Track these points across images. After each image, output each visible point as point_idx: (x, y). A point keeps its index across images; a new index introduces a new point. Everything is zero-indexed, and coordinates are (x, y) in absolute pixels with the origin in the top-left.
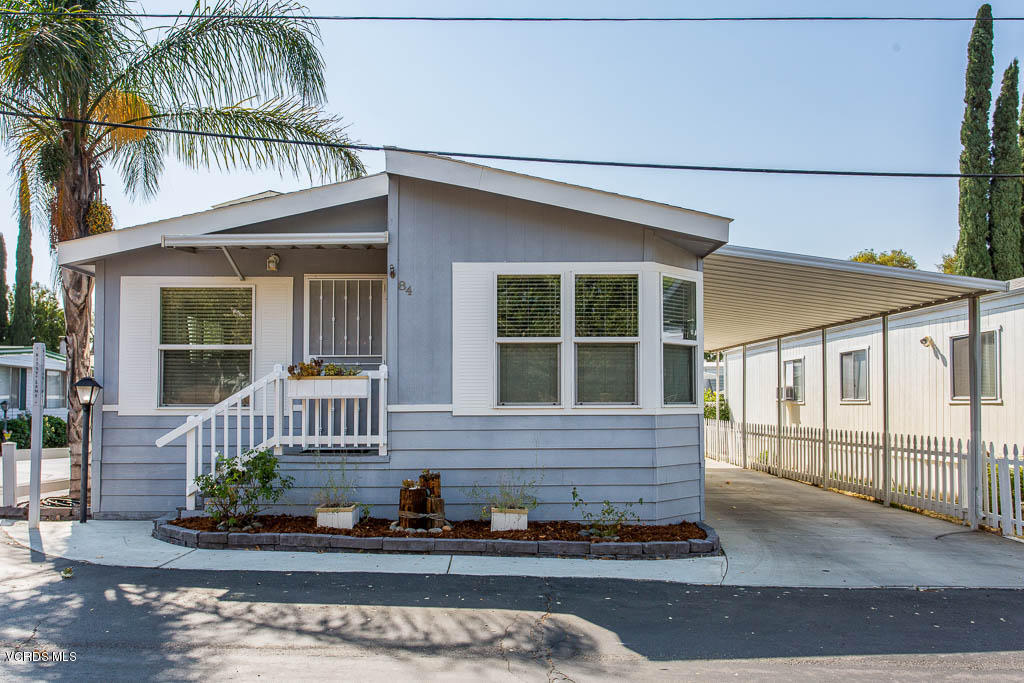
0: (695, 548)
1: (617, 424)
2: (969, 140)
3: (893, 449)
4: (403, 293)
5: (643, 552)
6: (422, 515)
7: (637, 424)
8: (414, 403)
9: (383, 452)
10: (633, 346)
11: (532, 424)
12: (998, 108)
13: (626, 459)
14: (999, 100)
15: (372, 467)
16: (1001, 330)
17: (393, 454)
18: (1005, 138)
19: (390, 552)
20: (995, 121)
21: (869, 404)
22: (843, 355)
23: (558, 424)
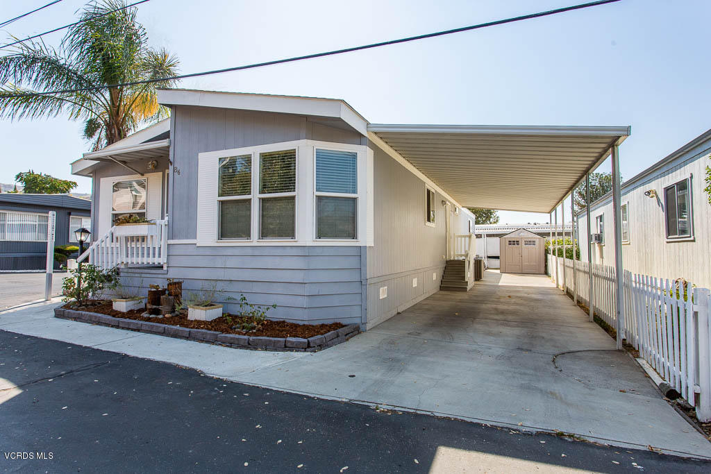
0: (288, 345)
1: (282, 252)
4: (176, 174)
5: (249, 344)
6: (154, 307)
7: (294, 252)
8: (180, 239)
9: (165, 268)
10: (293, 198)
11: (237, 252)
13: (287, 276)
15: (160, 276)
16: (692, 177)
17: (170, 269)
19: (123, 328)
21: (629, 244)
23: (249, 252)
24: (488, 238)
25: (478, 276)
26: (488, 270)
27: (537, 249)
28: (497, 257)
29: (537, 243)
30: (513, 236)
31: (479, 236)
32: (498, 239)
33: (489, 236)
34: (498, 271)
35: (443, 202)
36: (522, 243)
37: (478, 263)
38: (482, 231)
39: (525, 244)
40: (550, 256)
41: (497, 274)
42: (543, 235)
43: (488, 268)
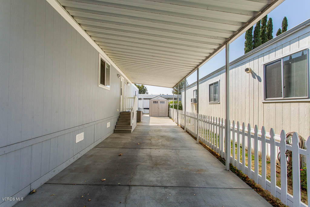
2: (247, 38)
3: (232, 130)
12: (255, 29)
14: (255, 28)
18: (257, 37)
20: (254, 33)
21: (220, 103)
22: (210, 85)
24: (144, 100)
25: (139, 120)
26: (144, 115)
27: (165, 105)
28: (148, 109)
29: (165, 102)
30: (156, 99)
31: (140, 99)
32: (149, 100)
33: (144, 99)
34: (148, 115)
35: (119, 75)
36: (159, 102)
37: (139, 113)
38: (142, 97)
39: (161, 103)
40: (171, 109)
41: (148, 117)
42: (168, 99)
43: (144, 114)
